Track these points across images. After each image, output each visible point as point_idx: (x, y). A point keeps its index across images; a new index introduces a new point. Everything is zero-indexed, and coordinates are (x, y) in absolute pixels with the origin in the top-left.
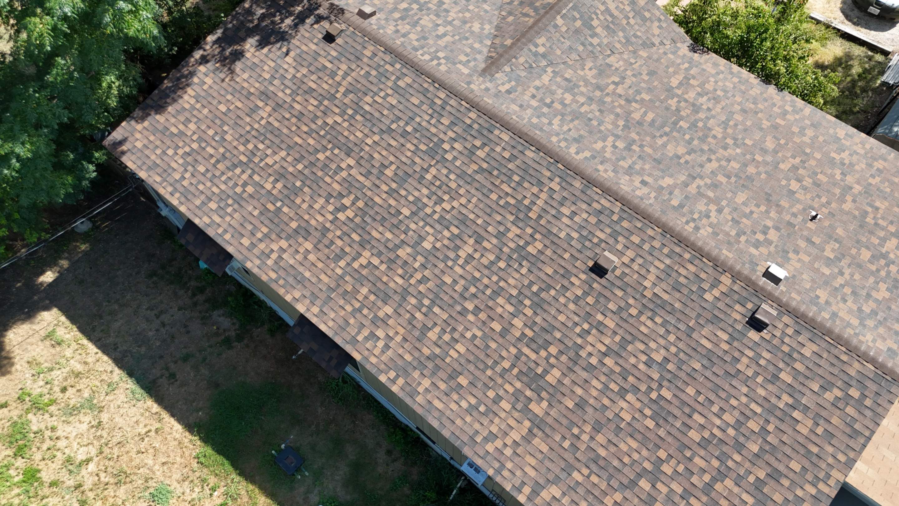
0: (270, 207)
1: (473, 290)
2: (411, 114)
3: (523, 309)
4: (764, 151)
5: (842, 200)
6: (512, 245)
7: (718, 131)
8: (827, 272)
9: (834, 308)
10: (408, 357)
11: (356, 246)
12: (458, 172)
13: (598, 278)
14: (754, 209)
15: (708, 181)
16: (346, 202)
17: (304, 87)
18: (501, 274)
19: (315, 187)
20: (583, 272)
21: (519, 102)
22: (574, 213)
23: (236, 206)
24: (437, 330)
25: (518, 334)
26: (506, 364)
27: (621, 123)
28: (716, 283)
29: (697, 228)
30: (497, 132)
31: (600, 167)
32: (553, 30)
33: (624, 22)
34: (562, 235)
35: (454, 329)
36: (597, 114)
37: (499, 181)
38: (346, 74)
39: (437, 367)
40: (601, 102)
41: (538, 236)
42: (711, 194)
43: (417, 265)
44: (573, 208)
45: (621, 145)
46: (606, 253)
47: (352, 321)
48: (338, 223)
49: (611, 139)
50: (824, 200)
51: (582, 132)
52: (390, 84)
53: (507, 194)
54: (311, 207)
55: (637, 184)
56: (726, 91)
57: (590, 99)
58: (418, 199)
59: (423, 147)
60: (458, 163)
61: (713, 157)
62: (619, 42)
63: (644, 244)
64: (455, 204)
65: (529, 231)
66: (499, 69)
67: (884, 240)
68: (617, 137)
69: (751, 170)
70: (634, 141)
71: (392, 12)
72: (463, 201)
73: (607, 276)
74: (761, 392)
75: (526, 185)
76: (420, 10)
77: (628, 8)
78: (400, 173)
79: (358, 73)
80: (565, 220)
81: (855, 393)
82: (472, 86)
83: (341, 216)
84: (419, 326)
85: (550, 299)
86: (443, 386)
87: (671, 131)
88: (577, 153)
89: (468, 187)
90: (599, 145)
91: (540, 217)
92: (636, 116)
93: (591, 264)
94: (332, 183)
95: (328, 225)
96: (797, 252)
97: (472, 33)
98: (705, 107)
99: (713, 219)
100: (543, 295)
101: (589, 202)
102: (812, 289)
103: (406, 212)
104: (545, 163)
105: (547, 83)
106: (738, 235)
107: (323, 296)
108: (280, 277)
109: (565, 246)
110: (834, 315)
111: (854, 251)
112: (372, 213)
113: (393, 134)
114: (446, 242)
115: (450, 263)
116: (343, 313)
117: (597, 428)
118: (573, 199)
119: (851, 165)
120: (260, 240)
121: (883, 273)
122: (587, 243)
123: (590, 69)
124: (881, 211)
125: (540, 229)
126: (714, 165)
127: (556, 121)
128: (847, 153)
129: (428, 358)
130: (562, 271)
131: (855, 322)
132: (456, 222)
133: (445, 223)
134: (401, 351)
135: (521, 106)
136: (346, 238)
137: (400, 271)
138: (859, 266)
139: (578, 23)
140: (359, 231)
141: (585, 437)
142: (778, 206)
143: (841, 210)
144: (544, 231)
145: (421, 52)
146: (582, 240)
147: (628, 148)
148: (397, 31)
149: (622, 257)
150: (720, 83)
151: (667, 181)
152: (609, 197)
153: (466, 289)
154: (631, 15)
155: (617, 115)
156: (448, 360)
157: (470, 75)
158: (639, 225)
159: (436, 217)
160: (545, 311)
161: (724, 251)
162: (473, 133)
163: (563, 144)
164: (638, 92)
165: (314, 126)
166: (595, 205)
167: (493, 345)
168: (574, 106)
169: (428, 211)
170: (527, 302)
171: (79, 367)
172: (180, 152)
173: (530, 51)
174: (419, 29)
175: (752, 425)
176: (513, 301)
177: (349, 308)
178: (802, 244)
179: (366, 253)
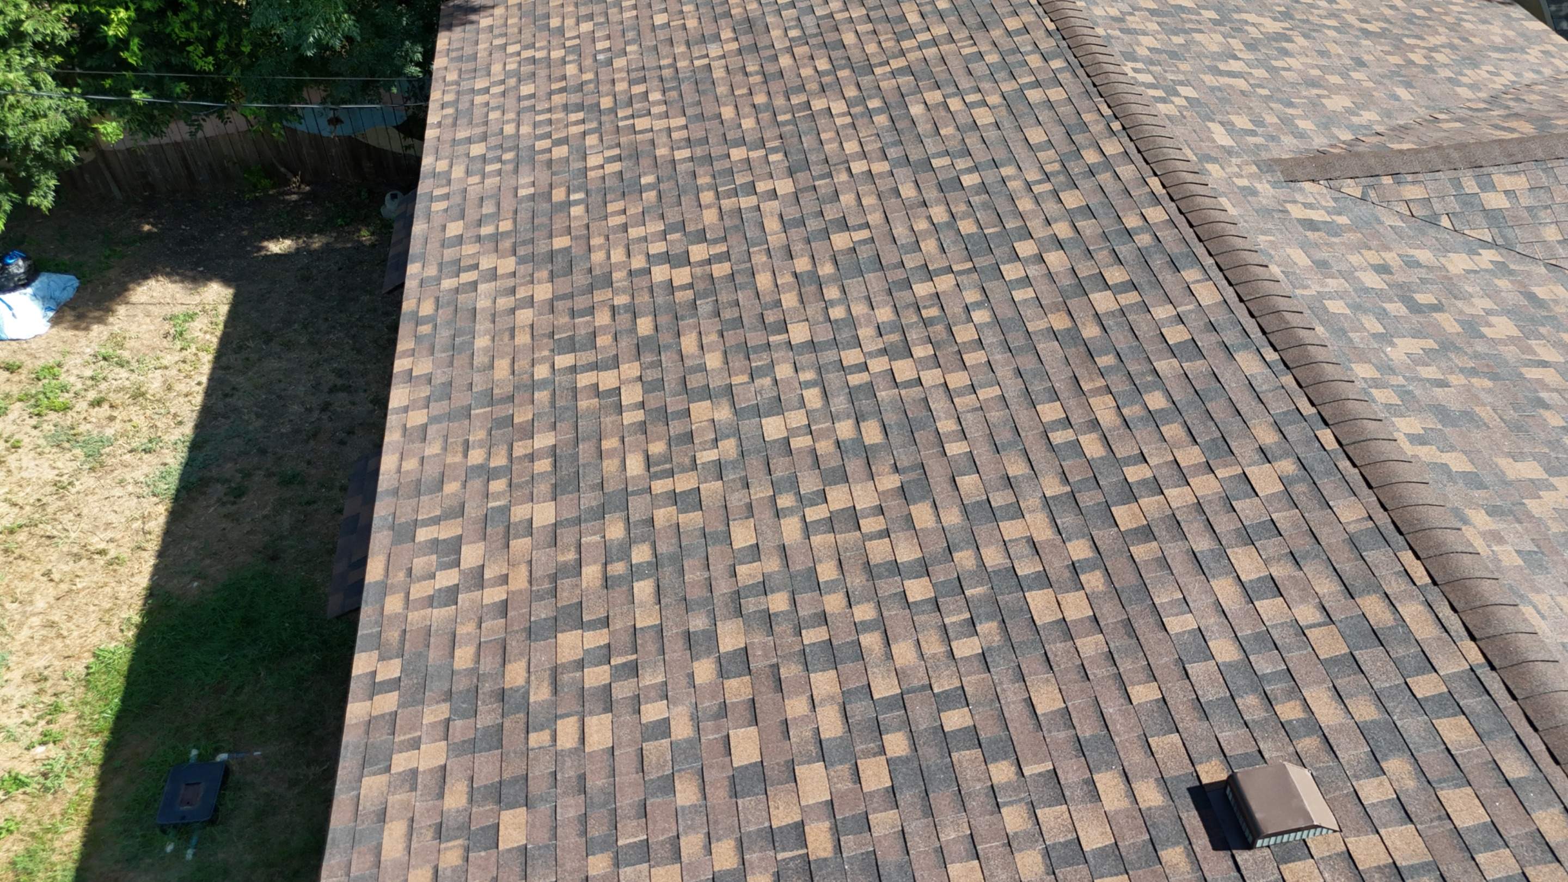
0: (559, 195)
2: (1000, 154)
3: (867, 754)
6: (993, 557)
10: (463, 657)
11: (626, 343)
12: (1005, 312)
13: (1202, 841)
16: (698, 252)
17: (831, 37)
18: (893, 612)
19: (669, 199)
20: (1163, 781)
22: (1274, 588)
23: (510, 167)
24: (596, 639)
25: (783, 816)
30: (1191, 275)
31: (1480, 519)
34: (1178, 624)
35: (633, 670)
37: (1100, 383)
38: (933, 43)
39: (495, 738)
41: (1094, 580)
43: (707, 456)
44: (1281, 571)
46: (1301, 778)
47: (451, 487)
48: (642, 282)
51: (1484, 413)
52: (1007, 87)
53: (1095, 424)
54: (625, 227)
58: (851, 322)
59: (967, 227)
60: (1020, 295)
63: (1489, 847)
64: (931, 377)
65: (1079, 550)
66: (1324, 179)
72: (957, 380)
73: (1243, 856)
75: (1173, 430)
76: (1217, 23)
78: (865, 253)
79: (959, 48)
80: (1225, 589)
83: (660, 273)
84: (566, 597)
85: (975, 786)
86: (455, 799)
88: (1419, 440)
89: (999, 357)
90: (1529, 470)
91: (1147, 533)
93: (1212, 773)
94: (709, 206)
95: (619, 276)
97: (1317, 104)
100: (966, 758)
101: (1357, 585)
103: (799, 333)
104: (1279, 407)
105: (1455, 270)
107: (460, 399)
108: (431, 319)
109: (1163, 661)
112: (724, 297)
113: (924, 177)
114: (825, 447)
115: (786, 501)
116: (454, 458)
118: (1302, 544)
120: (479, 239)
122: (1250, 703)
125: (1118, 565)
127: (1410, 345)
129: (501, 695)
130: (1087, 729)
132: (891, 418)
133: (865, 404)
134: (466, 629)
135: (1321, 264)
136: (624, 319)
137: (657, 448)
140: (664, 320)
144: (1126, 579)
145: (1139, 65)
146: (1239, 681)
148: (1119, 20)
149: (1358, 833)
152: (1445, 612)
153: (764, 588)
156: (538, 739)
158: (1515, 768)
159: (856, 379)
160: (929, 811)
162: (1124, 250)
163: (1385, 396)
165: (779, 101)
166: (1373, 607)
167: (686, 794)
168: (1508, 352)
169: (851, 357)
170: (896, 744)
171: (154, 387)
172: (527, 54)
173: (1457, 184)
174: (1178, 40)
176: (859, 709)
177: (476, 456)
179: (630, 369)
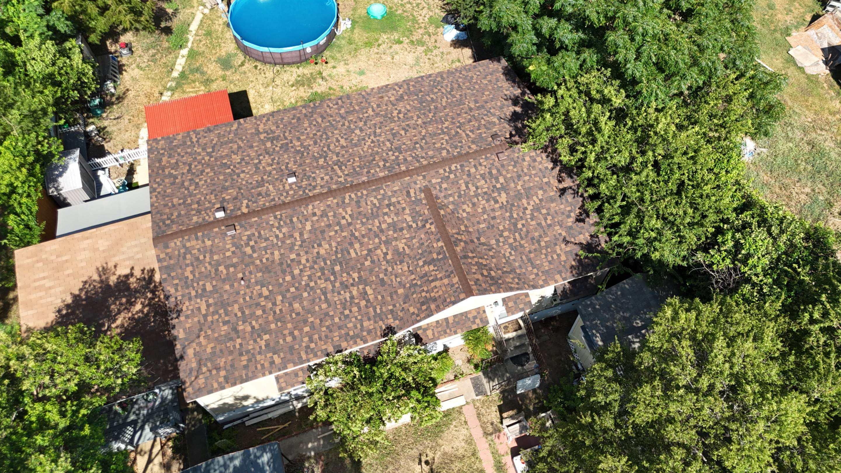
1: (324, 137)
4: (295, 298)
5: (241, 309)
7: (322, 283)
8: (216, 257)
9: (200, 242)
11: (378, 112)
14: (267, 256)
15: (296, 248)
16: (401, 116)
19: (418, 108)
21: (399, 192)
22: (322, 179)
24: (320, 121)
26: (287, 134)
27: (357, 234)
28: (247, 206)
29: (275, 217)
31: (335, 201)
32: (437, 237)
33: (425, 289)
34: (317, 172)
35: (315, 126)
36: (370, 227)
38: (467, 135)
40: (376, 236)
42: (288, 242)
43: (352, 125)
45: (343, 222)
48: (394, 110)
49: (350, 220)
50: (248, 298)
51: (362, 209)
54: (409, 105)
55: (316, 210)
56: (347, 316)
57: (382, 231)
59: (403, 146)
60: (384, 154)
61: (308, 265)
62: (415, 279)
66: (426, 198)
67: (208, 306)
68: (349, 224)
69: (288, 278)
70: (342, 232)
71: (498, 170)
72: (365, 149)
74: (198, 196)
76: (494, 186)
77: (433, 295)
80: (323, 175)
81: (168, 222)
82: (421, 177)
83: (396, 112)
84: (327, 117)
87: (337, 256)
88: (350, 196)
91: (332, 168)
92: (357, 246)
94: (414, 114)
95: (396, 107)
96: (233, 252)
97: (463, 203)
98: (342, 292)
99: (274, 230)
102: (213, 241)
103: (378, 131)
105: (405, 217)
106: (259, 233)
107: (367, 97)
110: (197, 239)
111: (214, 283)
112: (388, 121)
114: (353, 137)
117: (239, 147)
119: (255, 341)
121: (195, 285)
123: (403, 248)
124: (221, 324)
126: (303, 261)
127: (375, 201)
128: (263, 347)
131: (188, 244)
135: (395, 192)
136: (385, 110)
137: (354, 120)
138: (206, 277)
139: (435, 256)
140: (384, 115)
141: (240, 143)
142: (261, 271)
143: (236, 302)
145: (459, 167)
147: (339, 224)
148: (480, 164)
150: (353, 320)
151: (308, 227)
154: (428, 295)
155: (363, 236)
157: (430, 182)
161: (256, 219)
163: (359, 194)
164: (373, 262)
165: (449, 117)
167: (297, 134)
168: (381, 219)
171: (436, 65)
172: (475, 76)
174: (478, 177)
175: (192, 188)
178: (235, 260)
179: (372, 113)
